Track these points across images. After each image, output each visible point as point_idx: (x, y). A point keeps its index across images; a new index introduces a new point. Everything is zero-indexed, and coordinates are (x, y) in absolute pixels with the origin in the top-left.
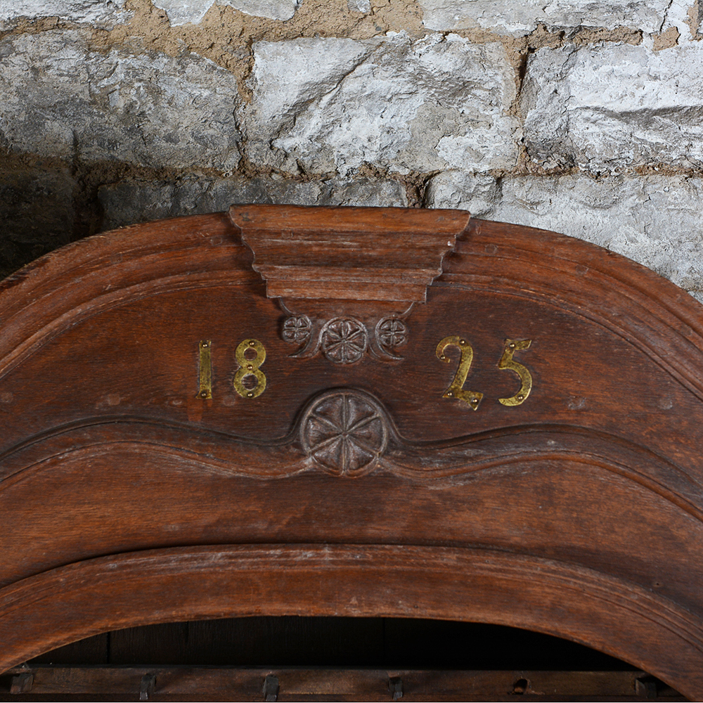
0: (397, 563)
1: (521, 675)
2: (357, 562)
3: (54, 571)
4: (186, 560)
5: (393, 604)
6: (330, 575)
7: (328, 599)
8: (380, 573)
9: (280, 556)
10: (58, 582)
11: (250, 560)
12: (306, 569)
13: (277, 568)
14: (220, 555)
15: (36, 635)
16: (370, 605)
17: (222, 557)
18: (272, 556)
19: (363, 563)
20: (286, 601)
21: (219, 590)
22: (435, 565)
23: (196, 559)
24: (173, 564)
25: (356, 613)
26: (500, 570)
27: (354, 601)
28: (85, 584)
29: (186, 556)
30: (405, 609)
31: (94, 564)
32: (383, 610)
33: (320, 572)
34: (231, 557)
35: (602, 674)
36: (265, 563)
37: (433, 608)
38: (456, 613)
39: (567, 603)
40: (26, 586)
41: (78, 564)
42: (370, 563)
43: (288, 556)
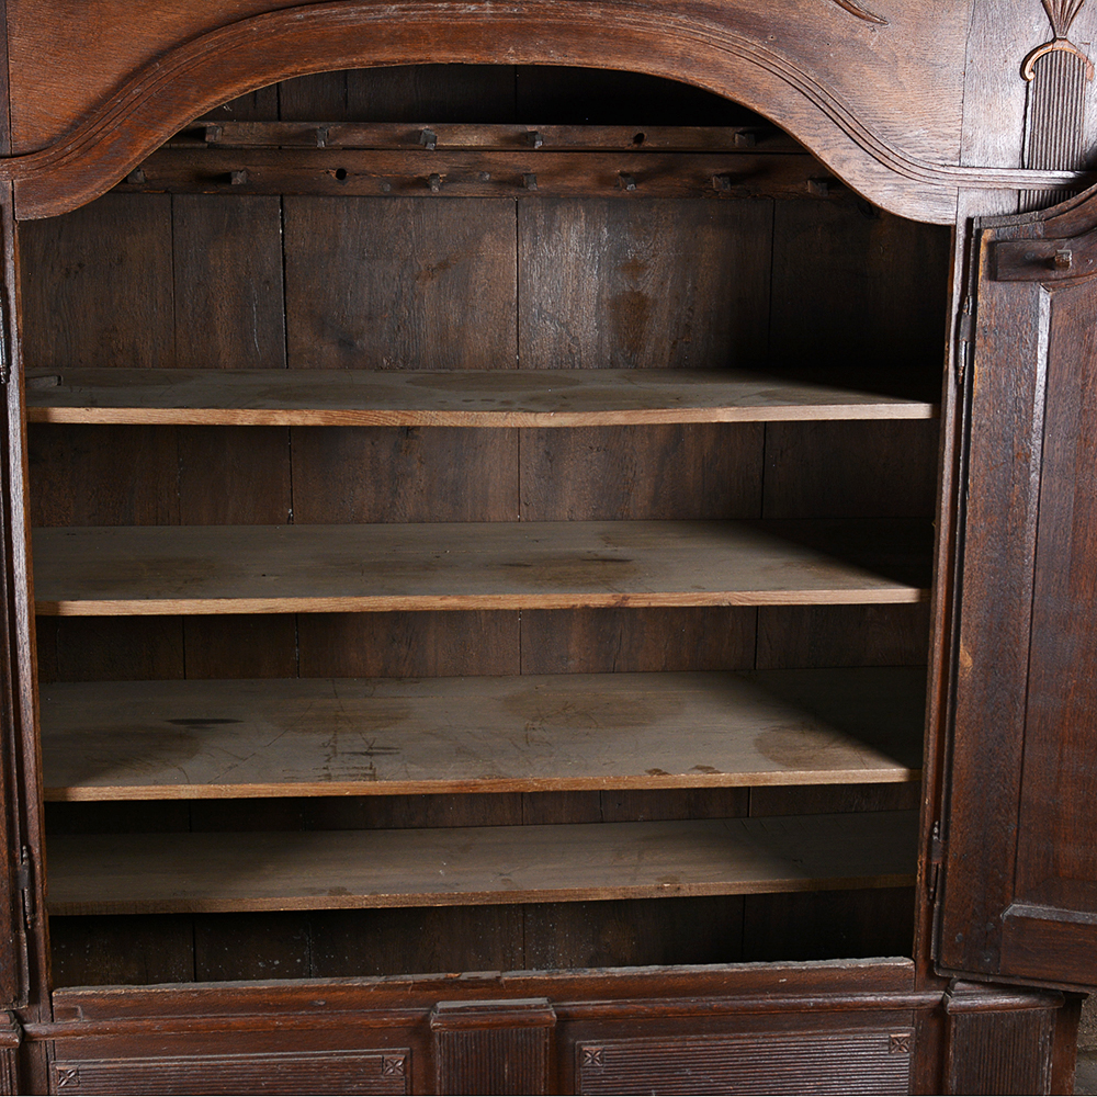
0: (549, 16)
1: (638, 130)
2: (515, 15)
3: (248, 20)
4: (364, 11)
5: (545, 53)
6: (490, 27)
7: (489, 48)
8: (535, 26)
9: (447, 9)
10: (252, 30)
11: (421, 12)
12: (469, 21)
13: (444, 21)
14: (394, 7)
15: (235, 78)
16: (526, 54)
17: (396, 9)
18: (440, 9)
19: (520, 16)
20: (452, 50)
21: (395, 39)
22: (583, 18)
23: (372, 11)
24: (353, 15)
25: (513, 61)
26: (638, 24)
27: (511, 50)
28: (275, 33)
29: (364, 8)
30: (555, 58)
31: (283, 14)
32: (537, 59)
33: (481, 24)
34: (403, 10)
35: (707, 129)
36: (434, 15)
37: (580, 57)
38: (600, 62)
39: (695, 54)
40: (223, 35)
41: (269, 15)
42: (526, 17)
43: (454, 9)
